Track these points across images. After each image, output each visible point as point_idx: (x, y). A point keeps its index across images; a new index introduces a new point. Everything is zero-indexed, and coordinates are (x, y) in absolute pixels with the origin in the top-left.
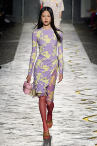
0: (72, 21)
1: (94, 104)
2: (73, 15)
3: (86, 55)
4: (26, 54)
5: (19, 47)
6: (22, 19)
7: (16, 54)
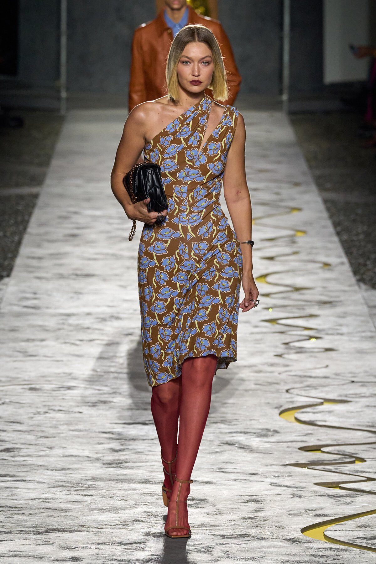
0: (285, 97)
1: (358, 466)
2: (286, 73)
3: (340, 250)
4: (67, 248)
5: (37, 216)
6: (59, 91)
7: (25, 250)
